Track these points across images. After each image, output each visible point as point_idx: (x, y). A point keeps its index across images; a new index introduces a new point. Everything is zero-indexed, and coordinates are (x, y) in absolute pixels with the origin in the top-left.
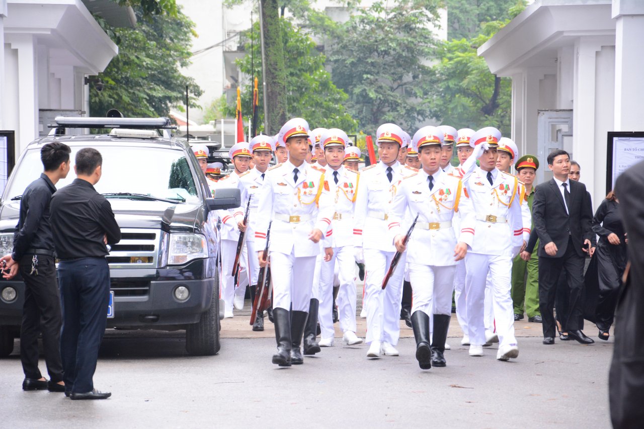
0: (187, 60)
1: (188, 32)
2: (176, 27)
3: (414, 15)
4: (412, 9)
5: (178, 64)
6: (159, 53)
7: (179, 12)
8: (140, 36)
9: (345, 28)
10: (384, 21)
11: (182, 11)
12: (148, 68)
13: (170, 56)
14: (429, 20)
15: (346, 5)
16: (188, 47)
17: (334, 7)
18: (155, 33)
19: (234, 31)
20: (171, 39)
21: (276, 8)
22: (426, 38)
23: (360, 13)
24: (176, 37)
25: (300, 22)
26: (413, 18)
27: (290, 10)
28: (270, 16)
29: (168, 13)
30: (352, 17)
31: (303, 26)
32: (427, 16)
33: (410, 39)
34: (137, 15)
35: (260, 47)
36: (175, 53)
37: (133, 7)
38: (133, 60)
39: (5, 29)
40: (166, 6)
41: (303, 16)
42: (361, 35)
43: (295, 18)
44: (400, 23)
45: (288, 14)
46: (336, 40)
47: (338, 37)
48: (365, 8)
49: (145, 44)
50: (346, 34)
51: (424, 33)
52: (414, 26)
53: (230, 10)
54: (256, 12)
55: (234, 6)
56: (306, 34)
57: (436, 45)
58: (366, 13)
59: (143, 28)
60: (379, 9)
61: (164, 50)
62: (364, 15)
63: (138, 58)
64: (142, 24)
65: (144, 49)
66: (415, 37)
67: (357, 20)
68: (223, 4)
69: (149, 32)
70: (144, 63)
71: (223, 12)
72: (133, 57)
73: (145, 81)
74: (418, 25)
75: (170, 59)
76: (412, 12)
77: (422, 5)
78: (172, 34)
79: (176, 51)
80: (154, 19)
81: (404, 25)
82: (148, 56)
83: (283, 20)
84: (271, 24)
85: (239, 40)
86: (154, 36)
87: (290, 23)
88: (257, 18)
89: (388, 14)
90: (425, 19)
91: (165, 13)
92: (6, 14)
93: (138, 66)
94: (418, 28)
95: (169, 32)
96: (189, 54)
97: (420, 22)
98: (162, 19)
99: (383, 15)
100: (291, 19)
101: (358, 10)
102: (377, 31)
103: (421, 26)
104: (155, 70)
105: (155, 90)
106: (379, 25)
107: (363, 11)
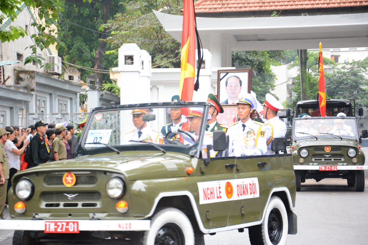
0: (274, 88)
1: (274, 78)
2: (270, 77)
3: (358, 70)
4: (357, 68)
5: (271, 89)
6: (264, 86)
7: (271, 72)
8: (257, 80)
9: (331, 76)
10: (346, 73)
11: (272, 71)
12: (260, 91)
13: (268, 87)
14: (363, 72)
15: (332, 67)
16: (274, 83)
17: (327, 68)
18: (262, 79)
19: (291, 78)
20: (268, 81)
21: (306, 69)
22: (362, 78)
23: (337, 70)
24: (270, 80)
25: (315, 73)
26: (357, 71)
27: (311, 70)
28: (304, 72)
29: (267, 72)
30: (334, 72)
31: (316, 75)
32: (362, 70)
33: (356, 79)
34: (256, 73)
35: (300, 83)
36: (270, 86)
37: (255, 70)
38: (255, 89)
39: (211, 80)
40: (266, 70)
41: (316, 71)
42: (337, 78)
43: (313, 72)
44: (352, 73)
45: (310, 71)
46: (328, 80)
47: (329, 79)
48: (339, 68)
49: (259, 83)
50: (332, 77)
51: (361, 76)
52: (357, 74)
53: (289, 70)
54: (299, 71)
55: (291, 69)
56: (317, 78)
57: (366, 81)
58: (339, 70)
59: (258, 78)
60: (344, 68)
61: (265, 85)
62: (338, 71)
63: (256, 88)
64: (258, 76)
65: (259, 85)
66: (358, 78)
67: (336, 73)
68: (287, 68)
69: (260, 79)
70: (259, 90)
71: (287, 71)
72: (254, 88)
73: (259, 96)
74: (359, 74)
75: (268, 88)
76: (357, 69)
77: (361, 67)
78: (269, 79)
79: (270, 85)
80: (262, 74)
81: (354, 74)
82: (260, 87)
83: (308, 73)
84: (304, 75)
85: (292, 80)
86: (262, 80)
87: (311, 74)
88: (299, 73)
89: (348, 70)
90: (362, 71)
91: (266, 72)
92: (212, 75)
93: (256, 90)
94: (359, 75)
95: (268, 79)
96: (274, 86)
97: (360, 72)
98: (265, 74)
99: (346, 70)
100: (311, 73)
101: (336, 69)
102: (343, 76)
103: (360, 74)
104: (263, 92)
105: (262, 99)
106: (344, 74)
107: (338, 69)
